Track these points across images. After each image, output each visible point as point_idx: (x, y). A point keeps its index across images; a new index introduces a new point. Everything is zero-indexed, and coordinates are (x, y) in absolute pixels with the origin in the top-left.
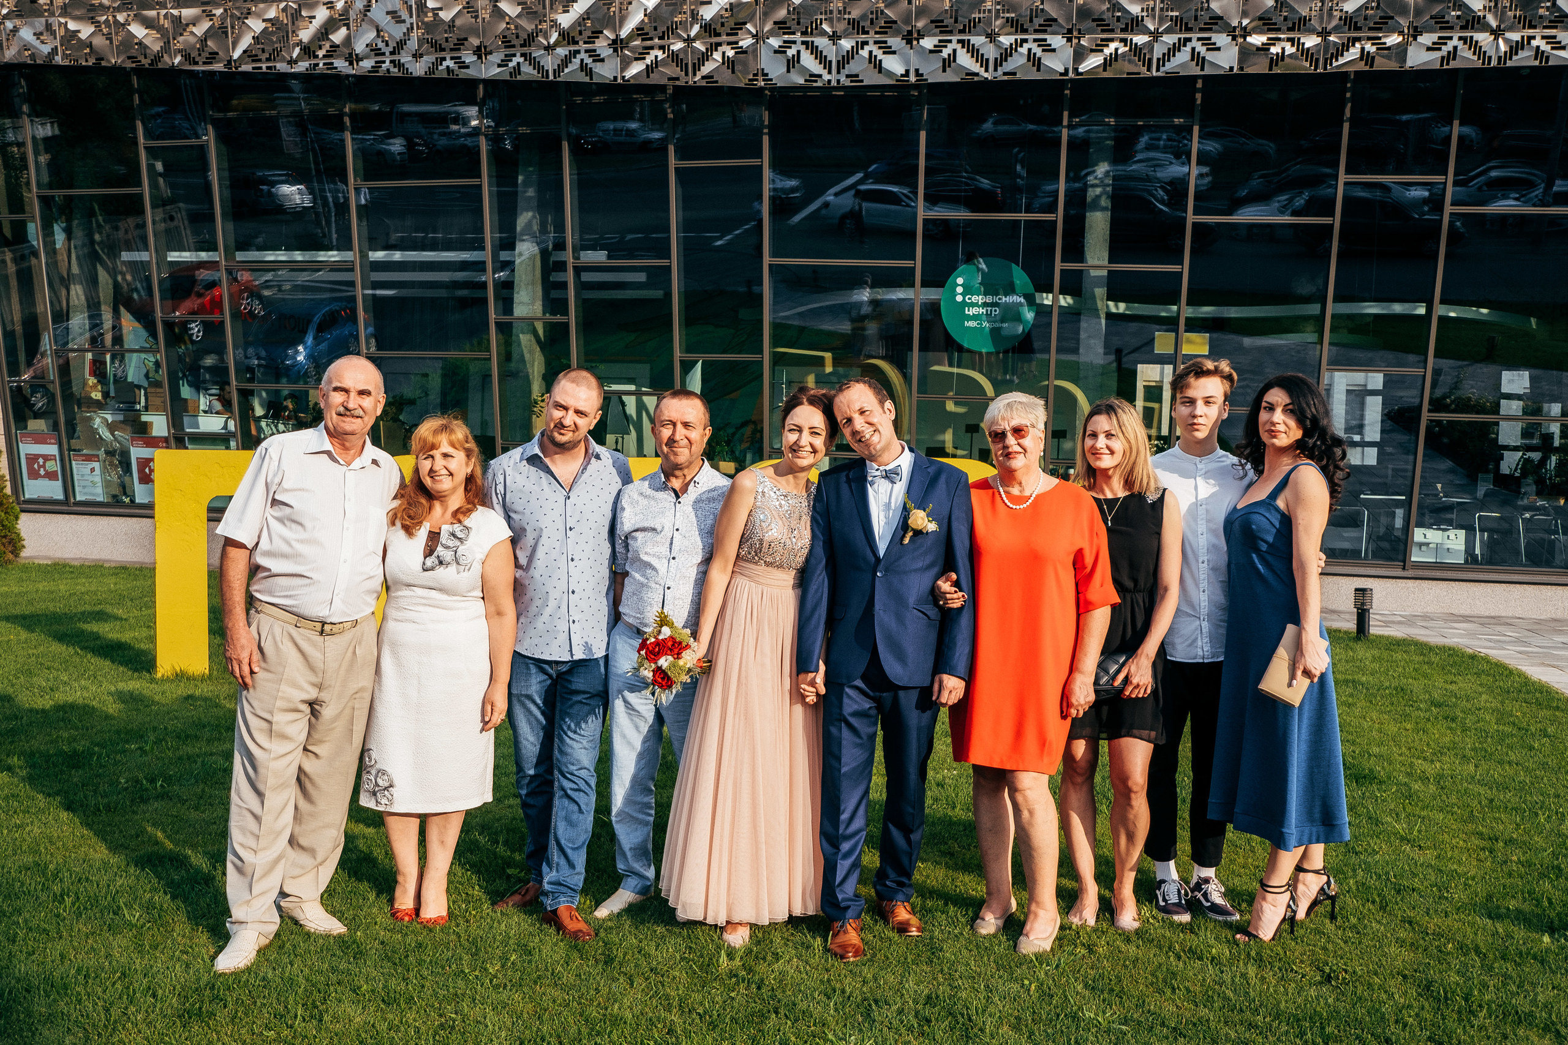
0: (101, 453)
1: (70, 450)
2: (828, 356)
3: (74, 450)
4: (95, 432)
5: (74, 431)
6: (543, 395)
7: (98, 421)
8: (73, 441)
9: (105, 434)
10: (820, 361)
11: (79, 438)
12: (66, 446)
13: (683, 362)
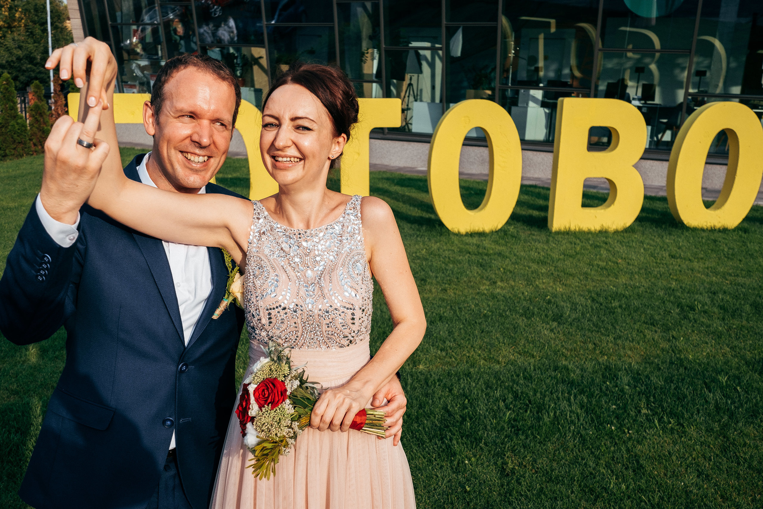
0: (137, 83)
1: (122, 82)
2: (553, 21)
3: (125, 82)
4: (133, 72)
5: (123, 71)
6: (367, 50)
7: (134, 65)
8: (124, 77)
9: (138, 73)
10: (548, 25)
11: (126, 75)
12: (120, 80)
13: (447, 28)
